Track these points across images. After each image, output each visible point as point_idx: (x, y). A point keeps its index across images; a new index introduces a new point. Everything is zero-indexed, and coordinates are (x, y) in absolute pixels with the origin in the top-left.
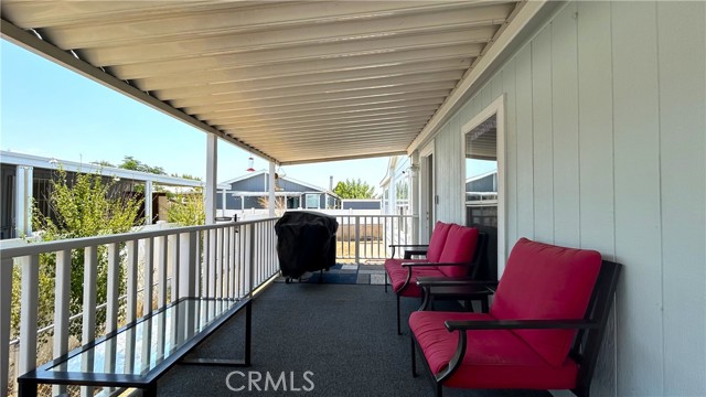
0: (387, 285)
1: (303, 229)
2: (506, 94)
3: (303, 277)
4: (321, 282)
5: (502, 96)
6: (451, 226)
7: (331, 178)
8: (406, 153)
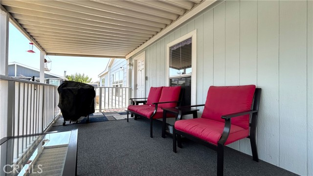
0: (128, 119)
1: (79, 90)
2: (197, 29)
3: (78, 120)
4: (89, 122)
5: (196, 30)
6: (162, 87)
7: (65, 72)
8: (125, 57)
